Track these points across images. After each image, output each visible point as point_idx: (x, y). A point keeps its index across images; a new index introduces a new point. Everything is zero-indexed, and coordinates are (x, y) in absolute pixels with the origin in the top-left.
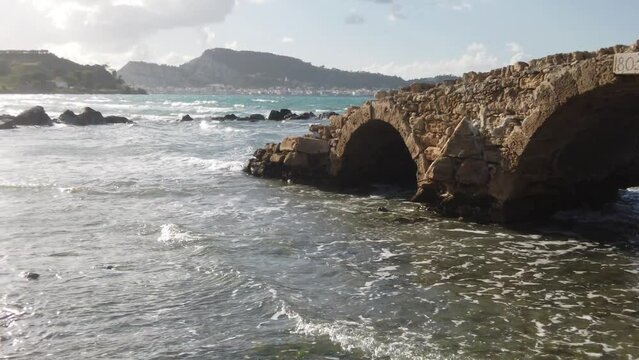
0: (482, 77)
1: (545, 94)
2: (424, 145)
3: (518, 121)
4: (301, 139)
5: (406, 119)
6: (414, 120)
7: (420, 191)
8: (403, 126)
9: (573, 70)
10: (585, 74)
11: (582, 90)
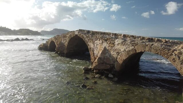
4: (44, 43)
7: (56, 52)
8: (55, 42)
9: (71, 34)
11: (72, 37)
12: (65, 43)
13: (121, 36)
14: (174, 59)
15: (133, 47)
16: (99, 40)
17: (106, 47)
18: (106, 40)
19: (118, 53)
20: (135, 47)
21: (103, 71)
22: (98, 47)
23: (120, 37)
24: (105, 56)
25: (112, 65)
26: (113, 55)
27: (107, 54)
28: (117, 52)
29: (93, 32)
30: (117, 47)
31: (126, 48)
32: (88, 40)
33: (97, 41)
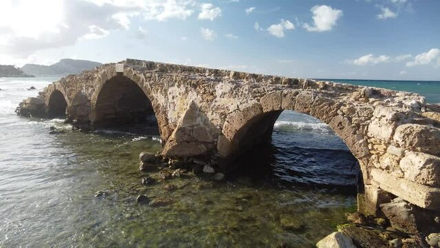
1: (99, 80)
3: (94, 90)
4: (32, 98)
5: (65, 89)
6: (67, 90)
7: (67, 119)
8: (64, 92)
9: (106, 70)
10: (109, 72)
11: (109, 79)
12: (90, 95)
13: (229, 75)
14: (340, 123)
15: (254, 101)
16: (179, 86)
17: (195, 101)
18: (195, 86)
19: (224, 116)
20: (259, 100)
21: (191, 159)
22: (178, 102)
23: (226, 77)
24: (194, 123)
25: (210, 146)
26: (213, 119)
27: (199, 119)
28: (222, 114)
29: (162, 65)
30: (220, 101)
31: (241, 103)
32: (151, 85)
33: (173, 88)
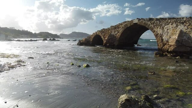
0: (113, 26)
1: (123, 27)
2: (104, 38)
3: (119, 32)
4: (86, 39)
5: (102, 34)
6: (103, 34)
7: (104, 44)
8: (101, 35)
9: (127, 23)
10: (129, 24)
11: (128, 26)
12: (116, 34)
16: (172, 24)
17: (183, 30)
18: (183, 23)
21: (182, 53)
22: (170, 31)
24: (183, 39)
27: (185, 37)
32: (154, 26)
33: (168, 26)
